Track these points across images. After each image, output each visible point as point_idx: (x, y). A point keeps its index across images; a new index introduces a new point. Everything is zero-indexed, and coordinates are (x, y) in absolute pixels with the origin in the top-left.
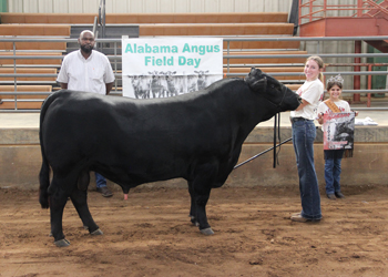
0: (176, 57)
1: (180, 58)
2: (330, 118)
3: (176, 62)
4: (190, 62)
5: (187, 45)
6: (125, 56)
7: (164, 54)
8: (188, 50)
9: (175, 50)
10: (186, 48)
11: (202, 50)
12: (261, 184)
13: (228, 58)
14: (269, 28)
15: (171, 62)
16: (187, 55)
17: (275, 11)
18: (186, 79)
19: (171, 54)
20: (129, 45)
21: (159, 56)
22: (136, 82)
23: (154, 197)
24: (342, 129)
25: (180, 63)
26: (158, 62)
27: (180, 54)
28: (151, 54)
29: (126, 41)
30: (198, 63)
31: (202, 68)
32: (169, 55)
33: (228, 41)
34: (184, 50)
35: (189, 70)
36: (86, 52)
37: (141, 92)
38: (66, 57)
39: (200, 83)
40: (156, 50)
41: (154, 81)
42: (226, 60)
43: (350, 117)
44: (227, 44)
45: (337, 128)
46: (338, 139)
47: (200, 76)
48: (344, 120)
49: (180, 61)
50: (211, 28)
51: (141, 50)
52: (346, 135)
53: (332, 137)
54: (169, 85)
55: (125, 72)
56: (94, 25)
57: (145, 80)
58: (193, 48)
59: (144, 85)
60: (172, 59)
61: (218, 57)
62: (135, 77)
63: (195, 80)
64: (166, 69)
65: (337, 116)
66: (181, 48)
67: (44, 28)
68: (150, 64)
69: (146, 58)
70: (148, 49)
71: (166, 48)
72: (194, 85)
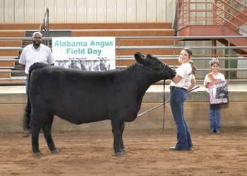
0: (86, 48)
1: (89, 49)
2: (212, 85)
3: (86, 52)
4: (95, 52)
5: (93, 41)
6: (54, 48)
7: (79, 47)
8: (94, 44)
9: (86, 44)
10: (92, 43)
11: (103, 44)
14: (158, 32)
15: (83, 52)
16: (93, 48)
17: (164, 21)
18: (93, 63)
19: (83, 47)
20: (57, 41)
21: (76, 48)
22: (61, 64)
23: (71, 136)
24: (220, 91)
25: (89, 53)
26: (75, 52)
27: (89, 46)
28: (71, 47)
29: (54, 40)
30: (100, 53)
31: (102, 55)
32: (81, 48)
33: (119, 39)
34: (91, 44)
35: (94, 57)
36: (37, 46)
38: (24, 49)
39: (101, 65)
40: (74, 44)
41: (72, 64)
43: (225, 84)
45: (217, 91)
46: (218, 97)
47: (101, 61)
48: (221, 85)
49: (88, 51)
50: (120, 32)
51: (64, 44)
52: (224, 94)
53: (214, 96)
54: (82, 66)
56: (39, 30)
57: (67, 63)
58: (96, 43)
59: (67, 66)
60: (84, 50)
62: (61, 61)
63: (98, 63)
64: (80, 56)
65: (216, 84)
66: (89, 44)
67: (8, 33)
68: (70, 53)
69: (68, 49)
70: (69, 44)
71: (80, 43)
72: (97, 66)
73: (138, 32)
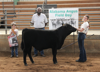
0: (64, 14)
1: (66, 14)
3: (64, 16)
4: (69, 15)
5: (68, 10)
6: (50, 14)
7: (61, 13)
8: (68, 12)
9: (64, 12)
10: (67, 11)
11: (72, 12)
12: (90, 52)
13: (80, 14)
15: (63, 15)
16: (68, 13)
18: (67, 21)
19: (63, 13)
20: (51, 11)
21: (60, 14)
22: (53, 21)
25: (66, 16)
26: (59, 15)
28: (57, 13)
29: (50, 10)
30: (71, 16)
31: (72, 17)
32: (62, 14)
33: (80, 9)
34: (67, 12)
35: (68, 18)
37: (54, 24)
39: (71, 21)
40: (59, 12)
41: (58, 21)
42: (79, 15)
44: (80, 10)
47: (71, 20)
49: (66, 15)
51: (54, 12)
54: (62, 22)
55: (50, 18)
56: (43, 5)
58: (69, 11)
59: (55, 22)
61: (77, 14)
62: (53, 20)
63: (70, 21)
64: (61, 17)
66: (66, 11)
67: (29, 6)
68: (57, 16)
69: (56, 14)
70: (56, 12)
71: (62, 11)
72: (70, 22)
73: (88, 4)
